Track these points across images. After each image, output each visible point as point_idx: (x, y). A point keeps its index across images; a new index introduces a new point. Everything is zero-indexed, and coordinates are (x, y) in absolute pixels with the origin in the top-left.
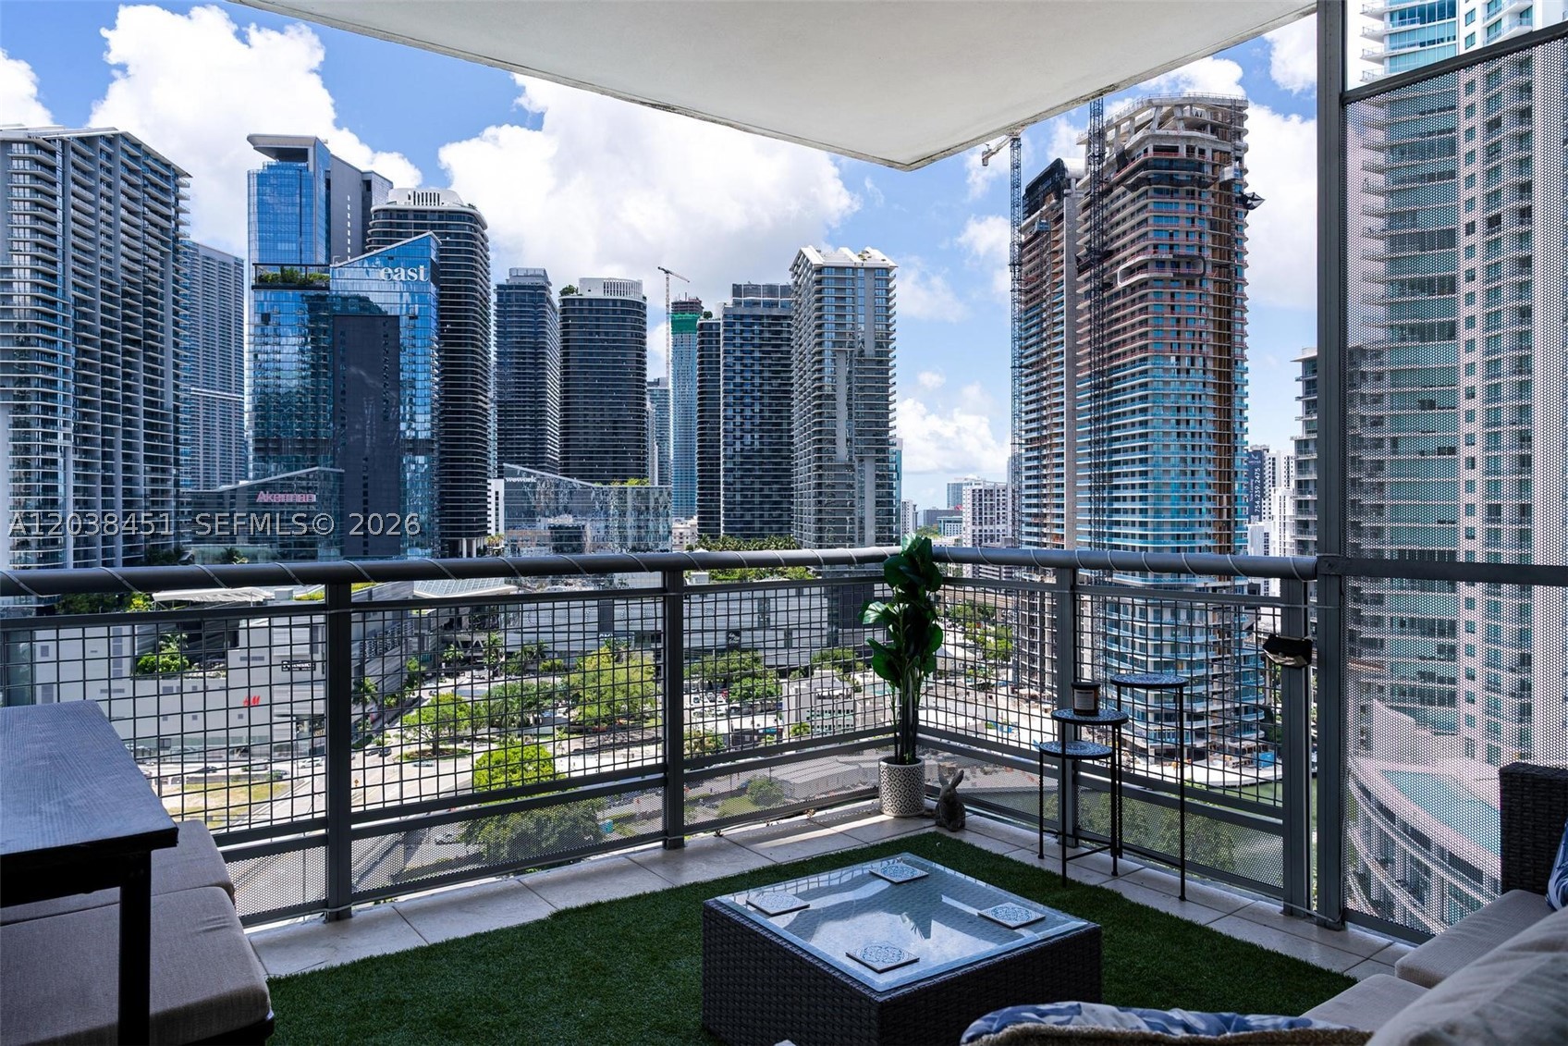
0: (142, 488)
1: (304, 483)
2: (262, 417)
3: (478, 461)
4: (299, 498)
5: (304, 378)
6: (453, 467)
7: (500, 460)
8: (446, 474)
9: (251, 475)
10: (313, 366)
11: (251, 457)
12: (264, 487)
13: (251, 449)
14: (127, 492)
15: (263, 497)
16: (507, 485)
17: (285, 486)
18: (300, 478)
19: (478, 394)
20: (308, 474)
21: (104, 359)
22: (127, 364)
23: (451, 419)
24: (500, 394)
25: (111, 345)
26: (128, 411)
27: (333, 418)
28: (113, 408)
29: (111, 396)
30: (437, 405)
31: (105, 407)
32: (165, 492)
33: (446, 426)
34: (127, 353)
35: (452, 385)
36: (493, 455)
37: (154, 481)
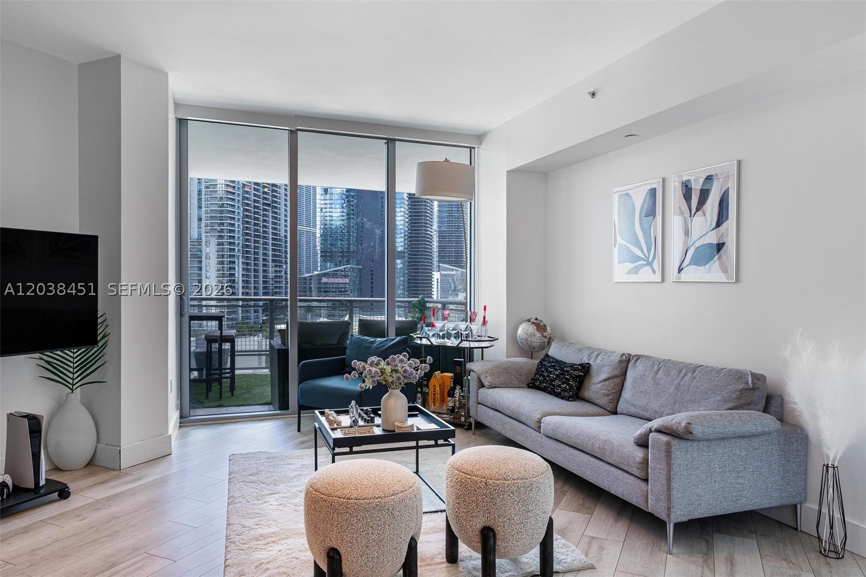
0: (271, 275)
1: (343, 273)
2: (324, 240)
3: (427, 262)
4: (341, 281)
5: (343, 220)
6: (415, 265)
7: (440, 262)
8: (412, 269)
9: (319, 269)
10: (347, 214)
11: (319, 260)
12: (325, 275)
13: (319, 256)
14: (264, 277)
15: (324, 280)
16: (441, 275)
17: (334, 275)
18: (342, 271)
19: (428, 227)
20: (345, 268)
21: (255, 213)
22: (265, 215)
23: (415, 241)
24: (439, 227)
25: (258, 206)
26: (265, 238)
27: (357, 240)
28: (258, 236)
29: (257, 231)
30: (407, 233)
31: (255, 236)
32: (281, 277)
33: (411, 244)
34: (264, 210)
35: (415, 223)
36: (436, 259)
37: (276, 271)
